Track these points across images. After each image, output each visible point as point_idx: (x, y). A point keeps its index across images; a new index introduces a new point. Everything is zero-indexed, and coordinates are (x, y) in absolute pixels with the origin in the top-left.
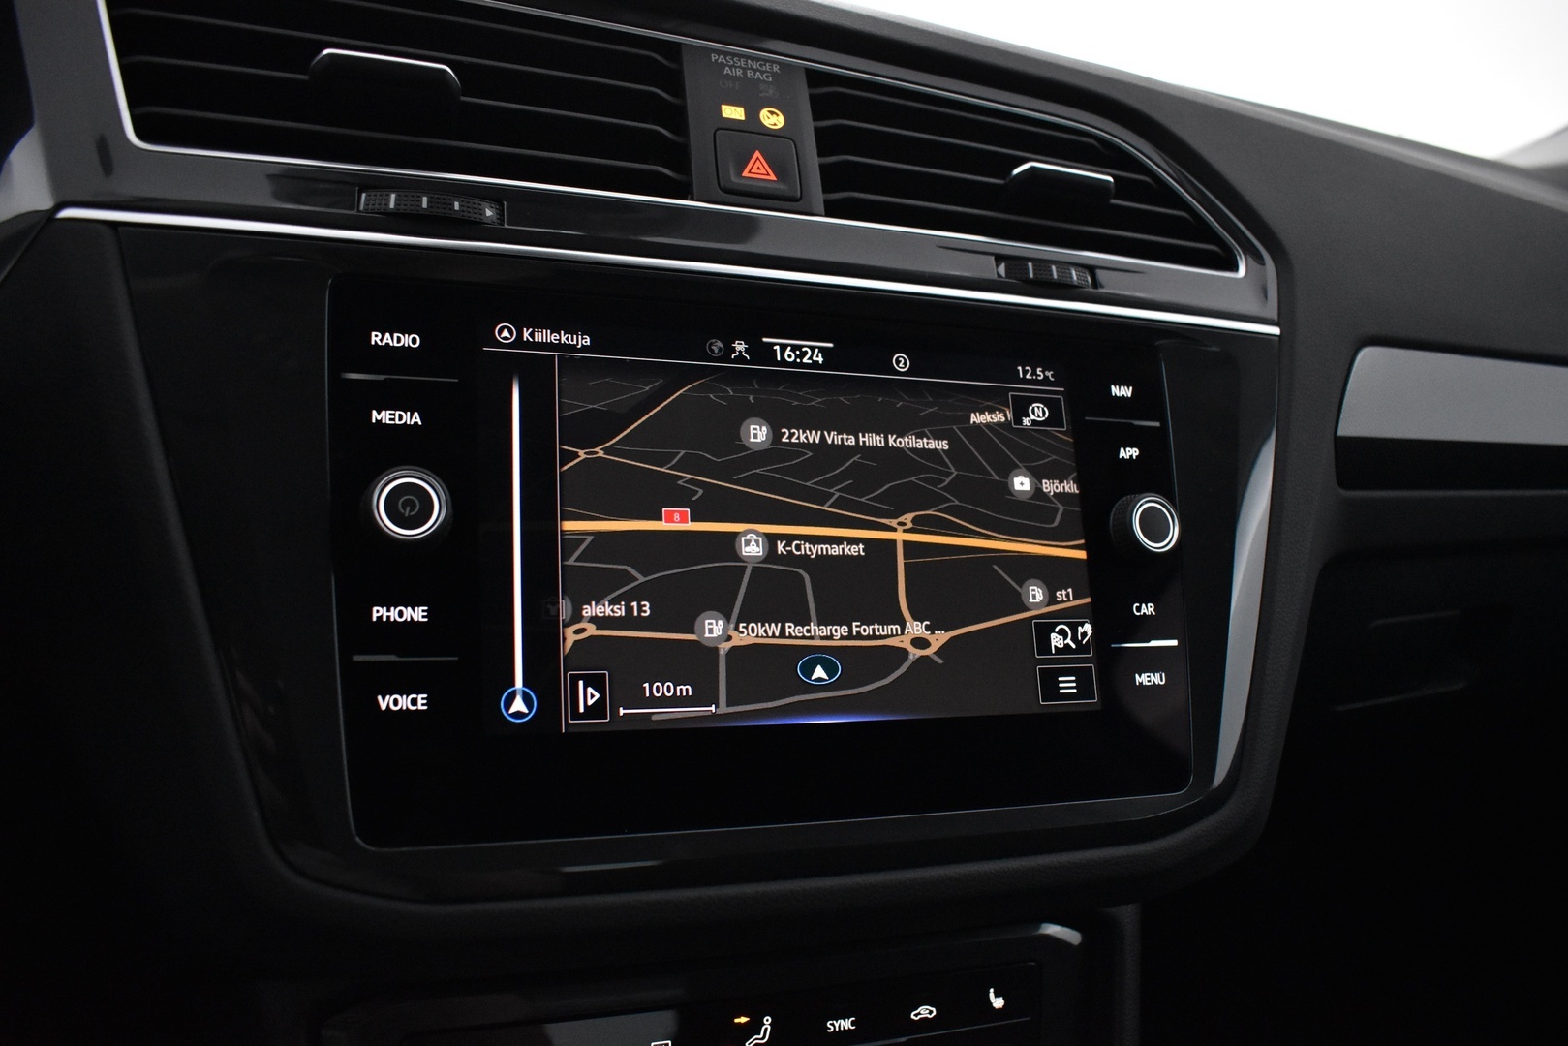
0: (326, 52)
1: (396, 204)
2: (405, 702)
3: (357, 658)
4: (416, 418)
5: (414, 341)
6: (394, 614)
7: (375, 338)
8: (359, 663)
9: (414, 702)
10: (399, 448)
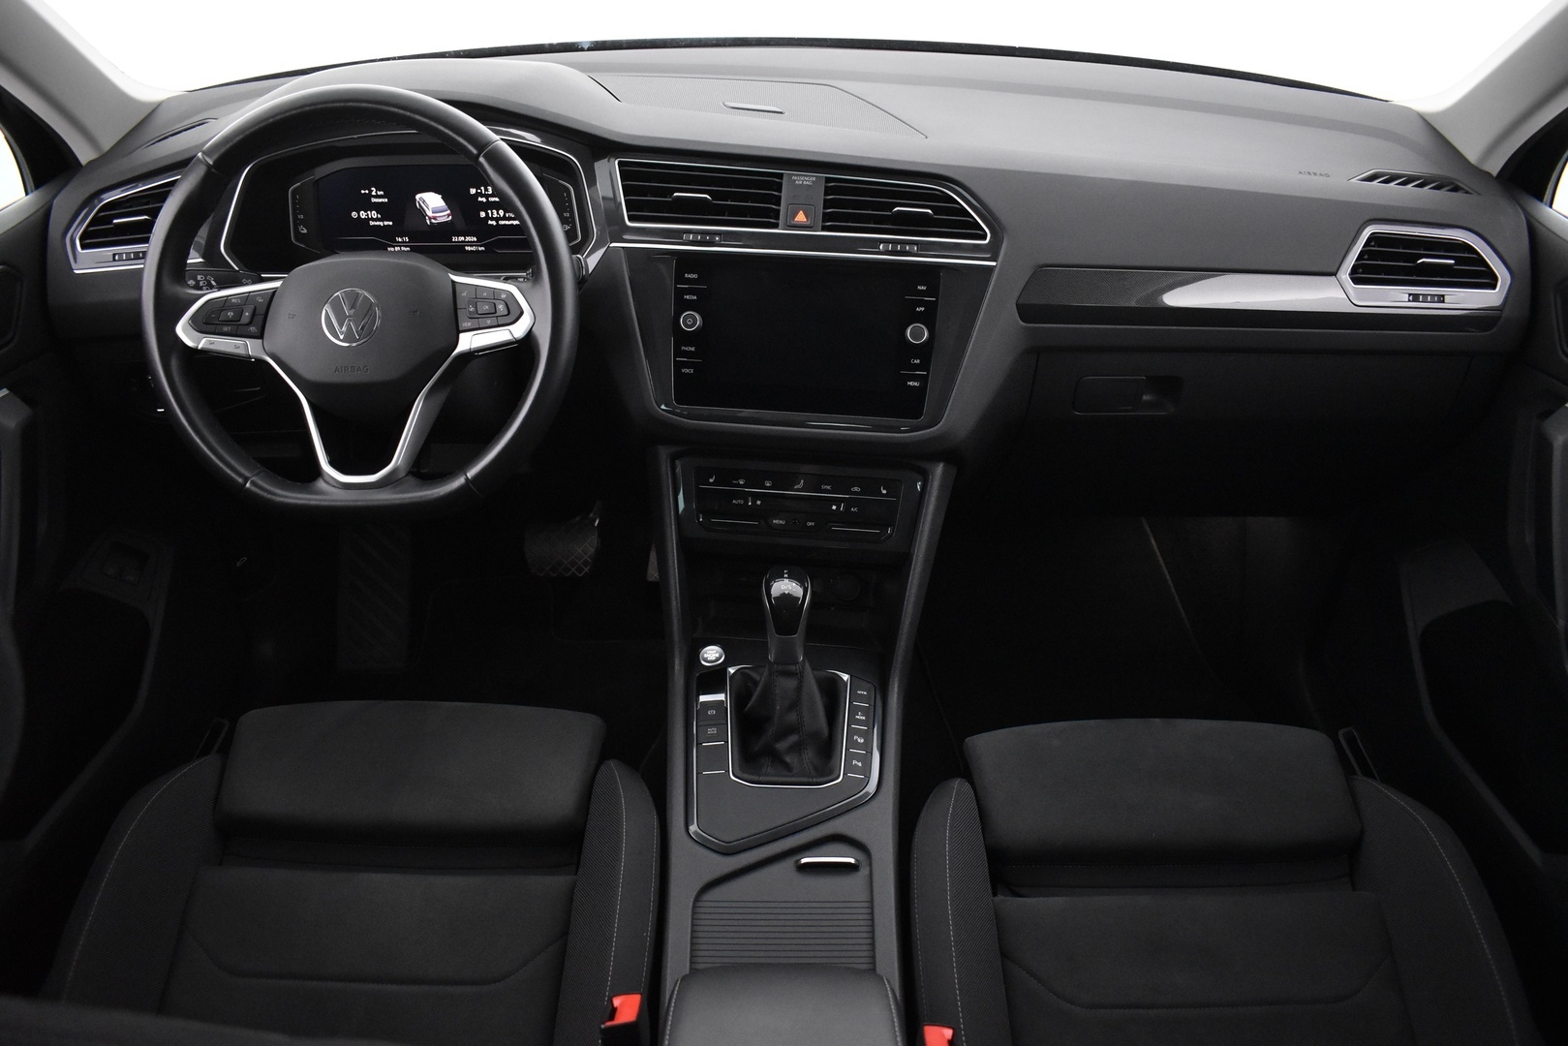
0: (675, 194)
1: (693, 238)
2: (688, 371)
3: (677, 358)
4: (696, 297)
5: (696, 276)
6: (687, 349)
7: (686, 275)
9: (691, 372)
10: (690, 306)
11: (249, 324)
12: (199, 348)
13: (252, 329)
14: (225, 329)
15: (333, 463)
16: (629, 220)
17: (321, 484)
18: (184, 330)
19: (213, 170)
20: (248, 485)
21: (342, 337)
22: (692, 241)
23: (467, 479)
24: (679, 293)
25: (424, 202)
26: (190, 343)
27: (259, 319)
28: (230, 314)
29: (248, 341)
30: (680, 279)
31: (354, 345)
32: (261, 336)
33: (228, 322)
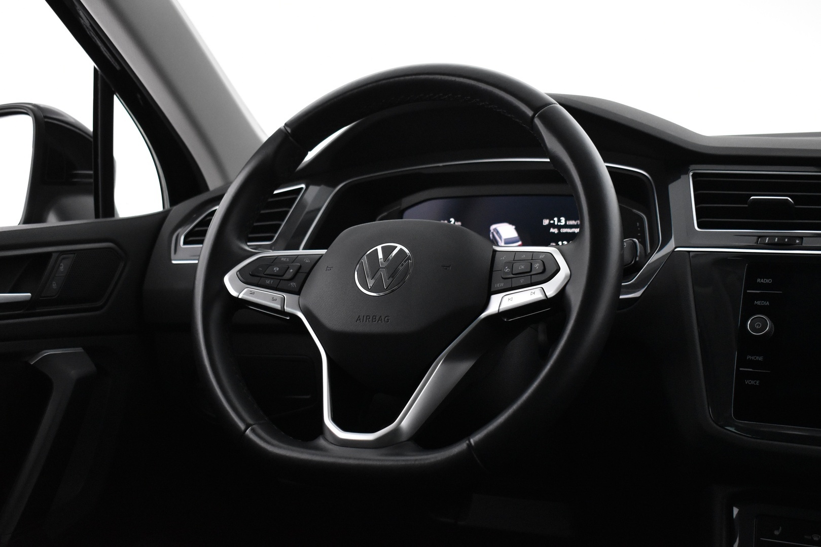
0: (752, 198)
1: (768, 241)
2: (753, 382)
3: (741, 369)
4: (768, 303)
5: (770, 281)
6: (753, 358)
7: (759, 280)
8: (741, 370)
9: (756, 383)
10: (761, 310)
11: (291, 279)
12: (240, 297)
13: (293, 284)
14: (268, 282)
15: (335, 419)
16: (699, 227)
17: (322, 442)
18: (230, 280)
19: (290, 138)
20: (248, 432)
21: (370, 286)
22: (767, 244)
23: (469, 445)
24: (750, 299)
25: (498, 232)
26: (234, 293)
27: (301, 276)
28: (276, 269)
29: (285, 295)
30: (751, 284)
31: (381, 294)
32: (298, 293)
33: (272, 276)
